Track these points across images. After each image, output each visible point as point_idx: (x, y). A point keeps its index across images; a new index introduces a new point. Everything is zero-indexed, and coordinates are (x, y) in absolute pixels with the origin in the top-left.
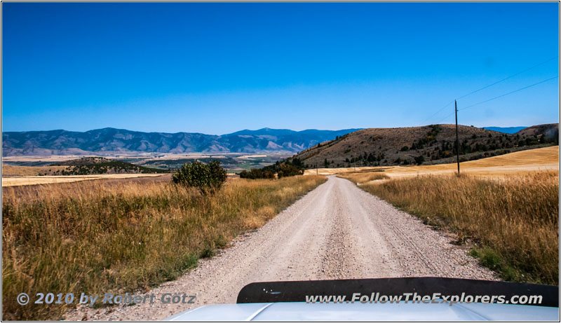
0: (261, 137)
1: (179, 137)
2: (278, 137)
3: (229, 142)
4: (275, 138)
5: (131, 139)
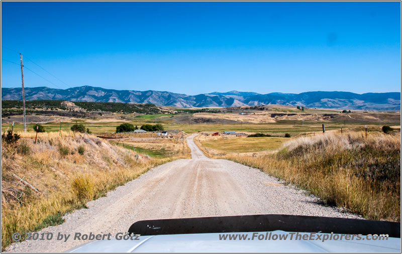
0: (228, 97)
1: (147, 94)
2: (244, 97)
3: (195, 100)
4: (242, 98)
5: (103, 95)
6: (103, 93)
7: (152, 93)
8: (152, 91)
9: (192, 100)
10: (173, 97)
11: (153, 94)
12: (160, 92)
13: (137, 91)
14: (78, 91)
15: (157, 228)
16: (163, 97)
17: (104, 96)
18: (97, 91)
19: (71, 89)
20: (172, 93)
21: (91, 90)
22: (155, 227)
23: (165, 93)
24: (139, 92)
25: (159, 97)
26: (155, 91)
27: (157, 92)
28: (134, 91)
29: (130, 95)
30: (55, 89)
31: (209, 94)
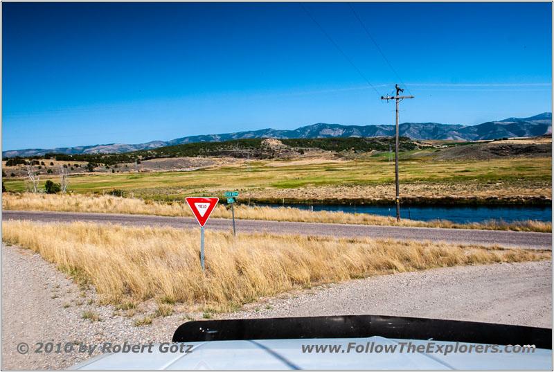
5: (341, 134)
6: (341, 131)
7: (409, 127)
8: (409, 124)
9: (471, 133)
10: (441, 130)
11: (411, 128)
12: (422, 124)
13: (388, 126)
14: (309, 131)
15: (213, 332)
16: (426, 131)
17: (343, 135)
18: (333, 130)
19: (300, 129)
20: (440, 125)
21: (326, 128)
22: (209, 330)
23: (429, 126)
24: (391, 126)
25: (420, 132)
26: (414, 124)
27: (417, 125)
28: (383, 126)
29: (377, 132)
30: (282, 131)
31: (501, 121)
